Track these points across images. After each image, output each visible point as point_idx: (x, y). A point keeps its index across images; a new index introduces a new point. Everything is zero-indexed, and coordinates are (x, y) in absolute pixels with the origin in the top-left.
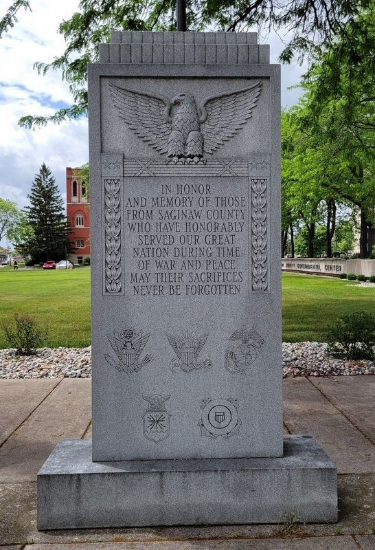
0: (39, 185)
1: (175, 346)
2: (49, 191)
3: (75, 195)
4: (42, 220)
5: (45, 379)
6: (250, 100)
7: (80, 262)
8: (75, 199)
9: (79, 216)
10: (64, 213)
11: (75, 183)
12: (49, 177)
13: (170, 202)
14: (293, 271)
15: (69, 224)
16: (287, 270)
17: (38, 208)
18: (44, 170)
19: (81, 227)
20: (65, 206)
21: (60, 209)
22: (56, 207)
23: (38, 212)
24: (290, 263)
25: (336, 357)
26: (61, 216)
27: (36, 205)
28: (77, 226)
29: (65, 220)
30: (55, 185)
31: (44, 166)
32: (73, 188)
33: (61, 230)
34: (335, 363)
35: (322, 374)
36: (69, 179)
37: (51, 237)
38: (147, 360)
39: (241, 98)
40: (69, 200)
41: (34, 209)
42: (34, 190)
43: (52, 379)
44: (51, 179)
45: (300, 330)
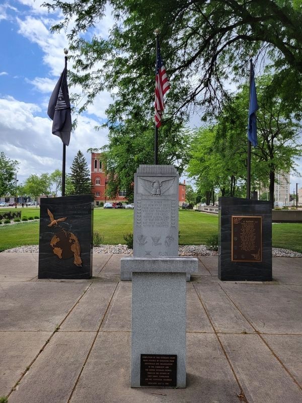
0: (77, 162)
1: (153, 239)
2: (82, 165)
3: (96, 167)
4: (78, 181)
5: (107, 254)
6: (172, 182)
7: (97, 204)
8: (96, 170)
9: (98, 179)
10: (90, 177)
11: (96, 161)
12: (82, 158)
13: (153, 205)
14: (213, 213)
15: (92, 183)
16: (210, 212)
17: (75, 174)
18: (80, 154)
19: (99, 185)
20: (90, 173)
21: (87, 175)
22: (86, 174)
23: (75, 176)
24: (211, 208)
25: (209, 250)
26: (88, 179)
27: (74, 173)
28: (96, 185)
29: (90, 181)
30: (85, 162)
31: (79, 152)
32: (95, 164)
33: (88, 186)
34: (208, 252)
35: (202, 255)
36: (93, 159)
37: (82, 191)
38: (146, 242)
39: (170, 181)
40: (92, 170)
41: (74, 175)
42: (74, 165)
43: (109, 254)
44: (83, 159)
45: (202, 241)
